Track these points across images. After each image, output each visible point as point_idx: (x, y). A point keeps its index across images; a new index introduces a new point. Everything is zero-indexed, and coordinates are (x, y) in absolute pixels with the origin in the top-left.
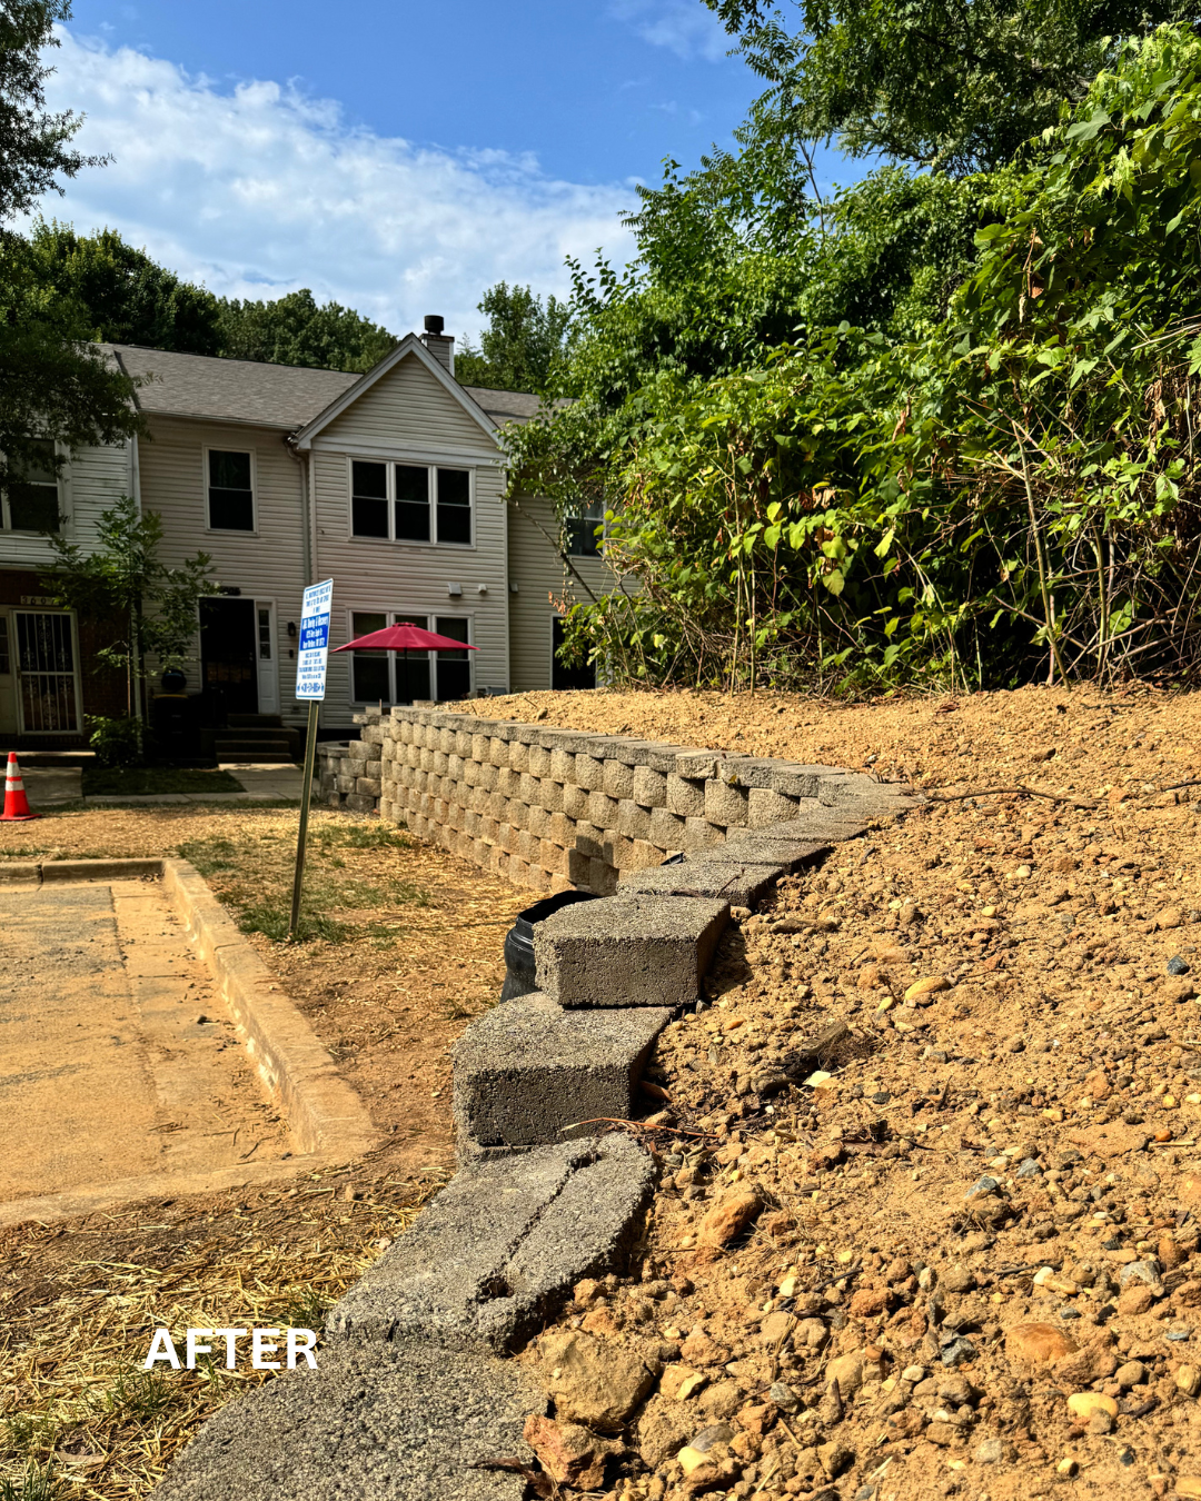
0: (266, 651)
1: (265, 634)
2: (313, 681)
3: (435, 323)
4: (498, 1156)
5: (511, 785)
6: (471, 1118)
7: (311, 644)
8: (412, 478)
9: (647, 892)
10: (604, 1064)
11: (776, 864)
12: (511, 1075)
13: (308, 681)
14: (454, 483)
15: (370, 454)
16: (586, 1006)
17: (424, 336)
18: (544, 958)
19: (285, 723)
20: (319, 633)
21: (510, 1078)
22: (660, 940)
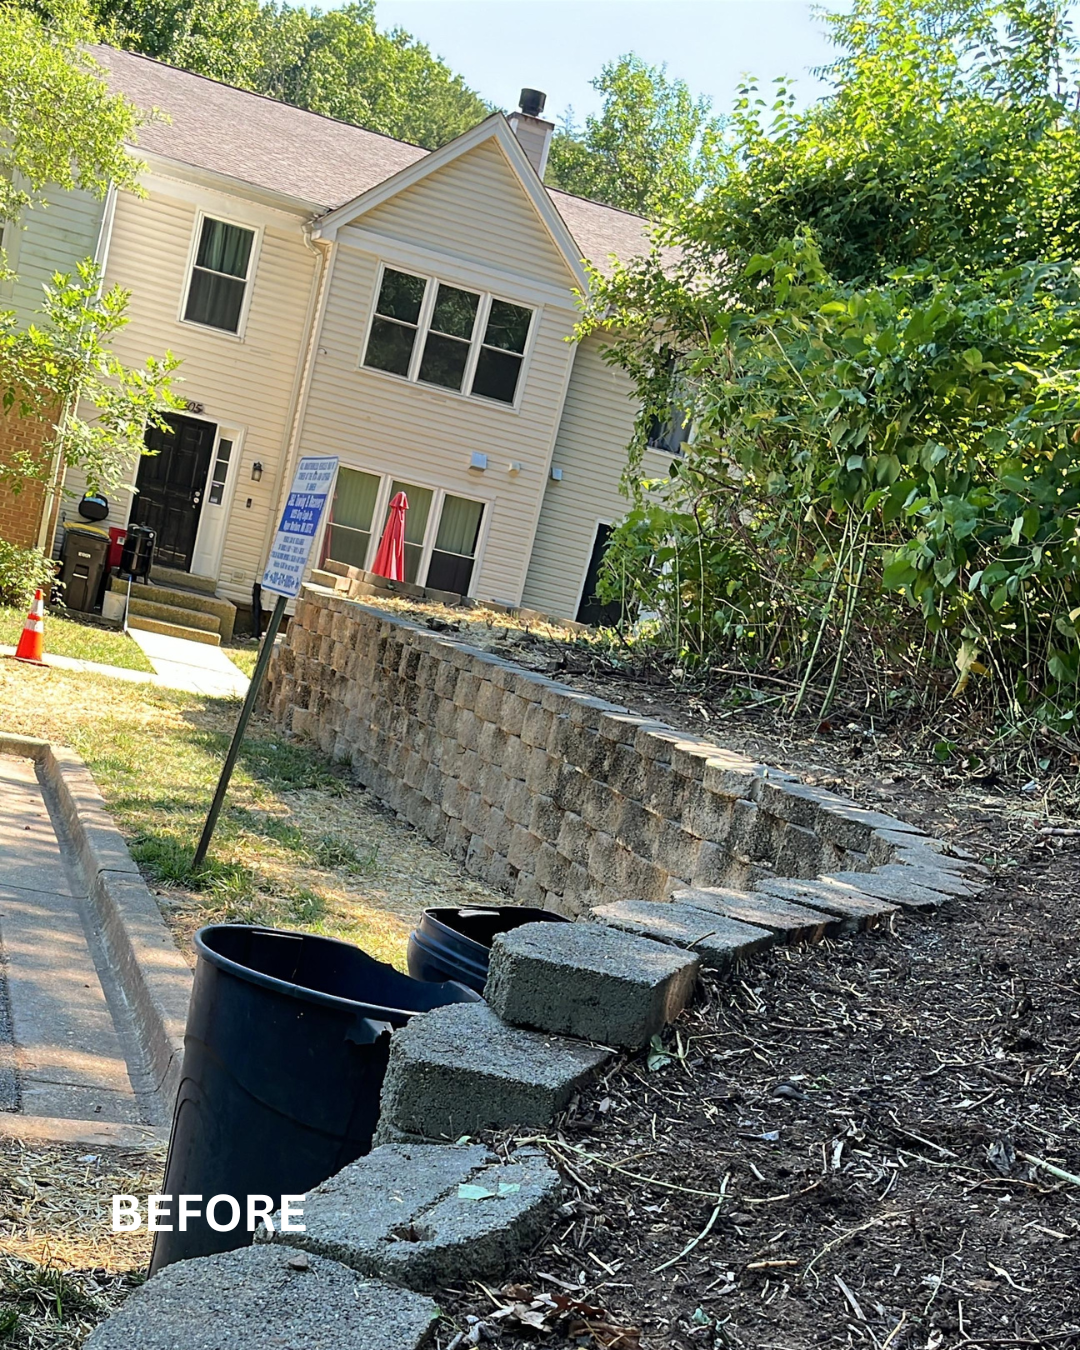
0: (217, 493)
1: (220, 472)
2: (287, 572)
3: (532, 101)
4: (415, 1142)
5: (494, 747)
6: (400, 1103)
7: (295, 526)
8: (457, 302)
9: (617, 928)
10: (534, 1082)
11: (769, 928)
12: (445, 1071)
13: (280, 571)
14: (510, 322)
15: (409, 263)
16: (528, 1027)
17: (515, 115)
18: (498, 972)
19: (221, 592)
20: (307, 516)
21: (444, 1074)
22: (616, 979)
